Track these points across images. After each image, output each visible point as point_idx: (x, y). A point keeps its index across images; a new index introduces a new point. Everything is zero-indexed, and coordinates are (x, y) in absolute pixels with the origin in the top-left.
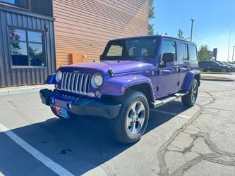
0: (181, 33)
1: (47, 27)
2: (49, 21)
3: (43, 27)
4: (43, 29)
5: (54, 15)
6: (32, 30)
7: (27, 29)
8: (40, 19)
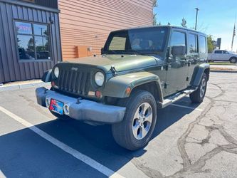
0: (184, 22)
1: (52, 19)
2: (54, 13)
3: (48, 19)
4: (49, 22)
5: (59, 6)
6: (38, 23)
7: (32, 22)
8: (45, 11)
